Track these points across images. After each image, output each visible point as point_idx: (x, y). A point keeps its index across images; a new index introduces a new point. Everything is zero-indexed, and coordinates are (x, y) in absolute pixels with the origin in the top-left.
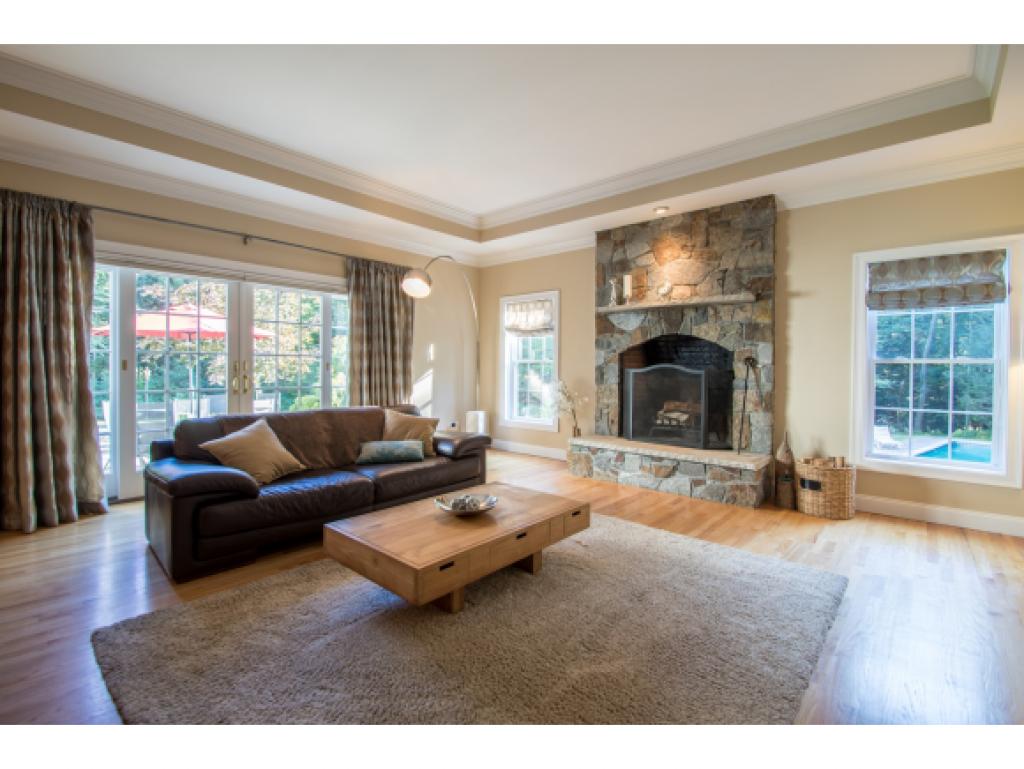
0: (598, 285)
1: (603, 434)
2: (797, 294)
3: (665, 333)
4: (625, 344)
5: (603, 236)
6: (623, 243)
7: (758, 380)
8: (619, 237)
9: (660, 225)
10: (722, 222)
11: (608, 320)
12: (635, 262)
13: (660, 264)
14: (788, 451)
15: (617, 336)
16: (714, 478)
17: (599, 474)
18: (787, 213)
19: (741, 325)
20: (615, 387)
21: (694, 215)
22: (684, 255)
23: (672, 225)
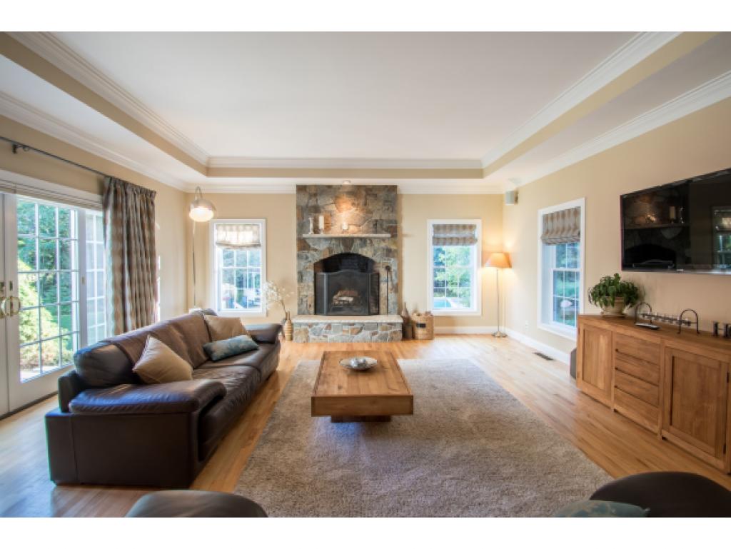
0: (298, 219)
1: (303, 314)
2: (406, 236)
3: (343, 252)
4: (318, 257)
5: (301, 189)
6: (315, 195)
7: (391, 277)
8: (313, 191)
9: (339, 188)
10: (373, 194)
11: (305, 242)
12: (324, 208)
13: (340, 211)
14: (407, 312)
15: (312, 252)
16: (383, 330)
17: (314, 339)
18: (401, 195)
19: (384, 249)
20: (312, 284)
21: (359, 187)
22: (354, 209)
23: (346, 190)
